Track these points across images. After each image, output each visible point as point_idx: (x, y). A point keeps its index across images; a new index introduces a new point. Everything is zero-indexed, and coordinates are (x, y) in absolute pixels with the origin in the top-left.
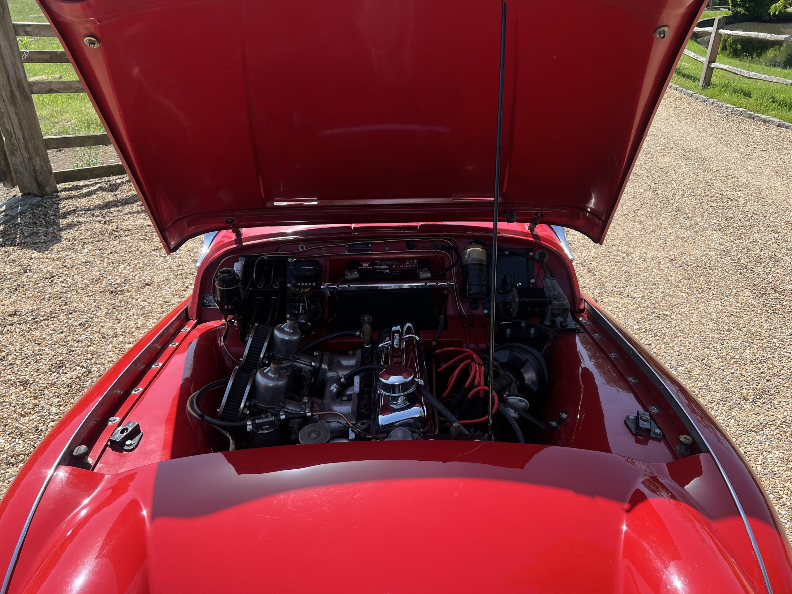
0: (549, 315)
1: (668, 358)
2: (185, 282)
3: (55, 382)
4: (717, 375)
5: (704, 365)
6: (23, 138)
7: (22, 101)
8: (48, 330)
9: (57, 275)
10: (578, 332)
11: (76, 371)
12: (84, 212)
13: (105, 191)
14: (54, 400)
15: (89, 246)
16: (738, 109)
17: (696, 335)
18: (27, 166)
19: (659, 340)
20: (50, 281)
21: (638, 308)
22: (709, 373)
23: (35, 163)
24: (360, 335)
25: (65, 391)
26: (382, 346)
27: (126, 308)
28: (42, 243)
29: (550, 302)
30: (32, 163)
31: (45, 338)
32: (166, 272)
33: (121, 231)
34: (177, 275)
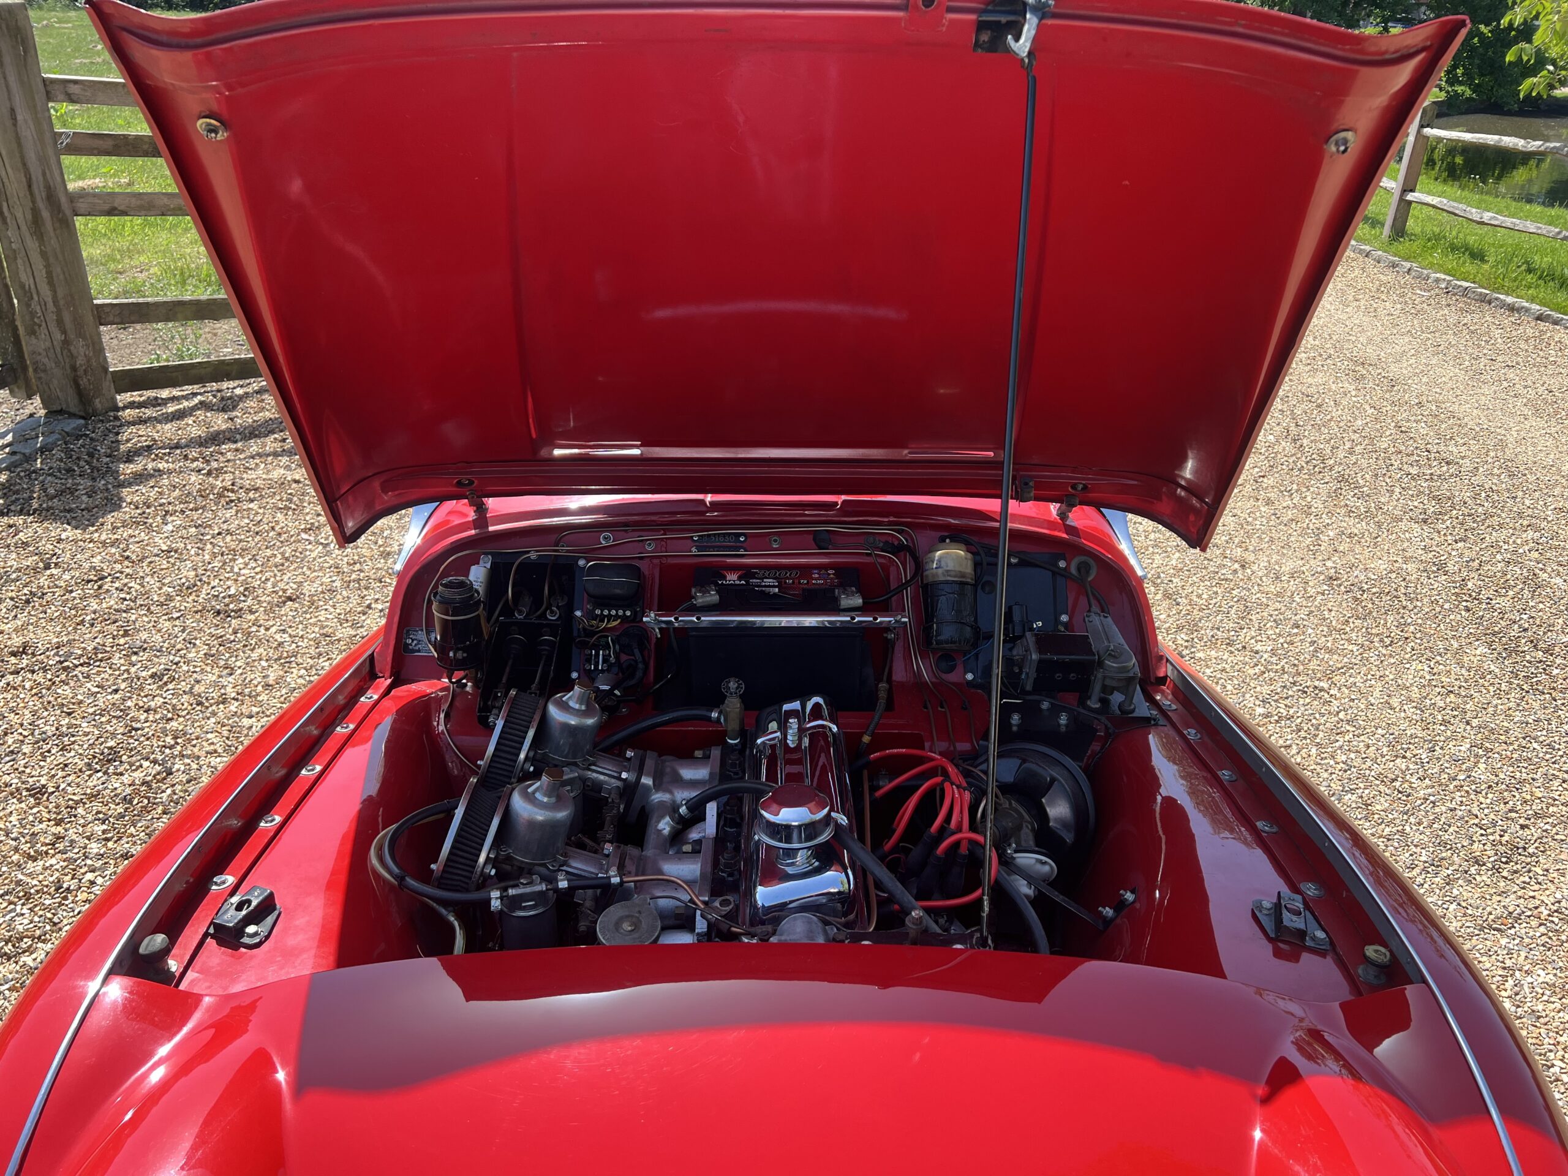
0: (1097, 688)
1: (1326, 775)
2: (365, 596)
3: (99, 792)
4: (1423, 813)
5: (1396, 792)
6: (54, 302)
7: (55, 230)
8: (89, 685)
9: (110, 575)
10: (1154, 725)
11: (141, 769)
12: (168, 450)
13: (212, 410)
14: (96, 828)
15: (176, 518)
16: (1459, 283)
17: (1380, 731)
18: (59, 356)
19: (1305, 738)
20: (96, 587)
21: (1264, 673)
22: (1406, 808)
23: (74, 352)
24: (719, 718)
25: (119, 811)
26: (763, 743)
27: (247, 646)
28: (82, 510)
29: (1100, 664)
30: (69, 351)
31: (81, 702)
32: (328, 575)
33: (241, 491)
34: (350, 582)
